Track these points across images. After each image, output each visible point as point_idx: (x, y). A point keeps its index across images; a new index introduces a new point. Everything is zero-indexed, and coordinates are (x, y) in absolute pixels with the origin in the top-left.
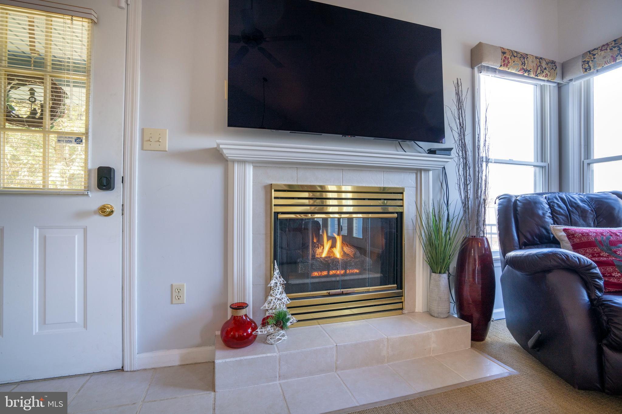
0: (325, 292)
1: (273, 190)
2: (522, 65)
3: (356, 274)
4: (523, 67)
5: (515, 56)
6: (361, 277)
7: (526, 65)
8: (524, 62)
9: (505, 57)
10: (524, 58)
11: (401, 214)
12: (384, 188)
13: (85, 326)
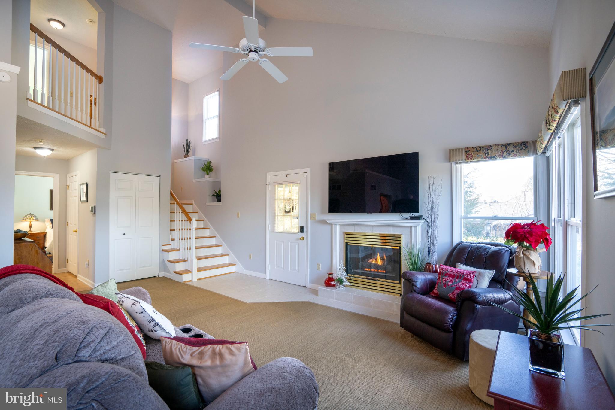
0: (365, 277)
1: (345, 237)
2: (485, 155)
3: (384, 273)
4: (487, 156)
5: (478, 151)
6: (386, 275)
7: (490, 154)
8: (488, 152)
9: (468, 154)
10: (488, 150)
11: (400, 247)
12: (394, 235)
13: (298, 272)
